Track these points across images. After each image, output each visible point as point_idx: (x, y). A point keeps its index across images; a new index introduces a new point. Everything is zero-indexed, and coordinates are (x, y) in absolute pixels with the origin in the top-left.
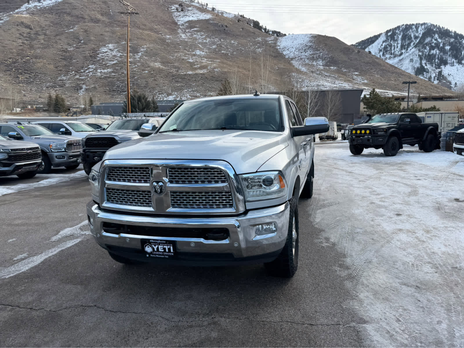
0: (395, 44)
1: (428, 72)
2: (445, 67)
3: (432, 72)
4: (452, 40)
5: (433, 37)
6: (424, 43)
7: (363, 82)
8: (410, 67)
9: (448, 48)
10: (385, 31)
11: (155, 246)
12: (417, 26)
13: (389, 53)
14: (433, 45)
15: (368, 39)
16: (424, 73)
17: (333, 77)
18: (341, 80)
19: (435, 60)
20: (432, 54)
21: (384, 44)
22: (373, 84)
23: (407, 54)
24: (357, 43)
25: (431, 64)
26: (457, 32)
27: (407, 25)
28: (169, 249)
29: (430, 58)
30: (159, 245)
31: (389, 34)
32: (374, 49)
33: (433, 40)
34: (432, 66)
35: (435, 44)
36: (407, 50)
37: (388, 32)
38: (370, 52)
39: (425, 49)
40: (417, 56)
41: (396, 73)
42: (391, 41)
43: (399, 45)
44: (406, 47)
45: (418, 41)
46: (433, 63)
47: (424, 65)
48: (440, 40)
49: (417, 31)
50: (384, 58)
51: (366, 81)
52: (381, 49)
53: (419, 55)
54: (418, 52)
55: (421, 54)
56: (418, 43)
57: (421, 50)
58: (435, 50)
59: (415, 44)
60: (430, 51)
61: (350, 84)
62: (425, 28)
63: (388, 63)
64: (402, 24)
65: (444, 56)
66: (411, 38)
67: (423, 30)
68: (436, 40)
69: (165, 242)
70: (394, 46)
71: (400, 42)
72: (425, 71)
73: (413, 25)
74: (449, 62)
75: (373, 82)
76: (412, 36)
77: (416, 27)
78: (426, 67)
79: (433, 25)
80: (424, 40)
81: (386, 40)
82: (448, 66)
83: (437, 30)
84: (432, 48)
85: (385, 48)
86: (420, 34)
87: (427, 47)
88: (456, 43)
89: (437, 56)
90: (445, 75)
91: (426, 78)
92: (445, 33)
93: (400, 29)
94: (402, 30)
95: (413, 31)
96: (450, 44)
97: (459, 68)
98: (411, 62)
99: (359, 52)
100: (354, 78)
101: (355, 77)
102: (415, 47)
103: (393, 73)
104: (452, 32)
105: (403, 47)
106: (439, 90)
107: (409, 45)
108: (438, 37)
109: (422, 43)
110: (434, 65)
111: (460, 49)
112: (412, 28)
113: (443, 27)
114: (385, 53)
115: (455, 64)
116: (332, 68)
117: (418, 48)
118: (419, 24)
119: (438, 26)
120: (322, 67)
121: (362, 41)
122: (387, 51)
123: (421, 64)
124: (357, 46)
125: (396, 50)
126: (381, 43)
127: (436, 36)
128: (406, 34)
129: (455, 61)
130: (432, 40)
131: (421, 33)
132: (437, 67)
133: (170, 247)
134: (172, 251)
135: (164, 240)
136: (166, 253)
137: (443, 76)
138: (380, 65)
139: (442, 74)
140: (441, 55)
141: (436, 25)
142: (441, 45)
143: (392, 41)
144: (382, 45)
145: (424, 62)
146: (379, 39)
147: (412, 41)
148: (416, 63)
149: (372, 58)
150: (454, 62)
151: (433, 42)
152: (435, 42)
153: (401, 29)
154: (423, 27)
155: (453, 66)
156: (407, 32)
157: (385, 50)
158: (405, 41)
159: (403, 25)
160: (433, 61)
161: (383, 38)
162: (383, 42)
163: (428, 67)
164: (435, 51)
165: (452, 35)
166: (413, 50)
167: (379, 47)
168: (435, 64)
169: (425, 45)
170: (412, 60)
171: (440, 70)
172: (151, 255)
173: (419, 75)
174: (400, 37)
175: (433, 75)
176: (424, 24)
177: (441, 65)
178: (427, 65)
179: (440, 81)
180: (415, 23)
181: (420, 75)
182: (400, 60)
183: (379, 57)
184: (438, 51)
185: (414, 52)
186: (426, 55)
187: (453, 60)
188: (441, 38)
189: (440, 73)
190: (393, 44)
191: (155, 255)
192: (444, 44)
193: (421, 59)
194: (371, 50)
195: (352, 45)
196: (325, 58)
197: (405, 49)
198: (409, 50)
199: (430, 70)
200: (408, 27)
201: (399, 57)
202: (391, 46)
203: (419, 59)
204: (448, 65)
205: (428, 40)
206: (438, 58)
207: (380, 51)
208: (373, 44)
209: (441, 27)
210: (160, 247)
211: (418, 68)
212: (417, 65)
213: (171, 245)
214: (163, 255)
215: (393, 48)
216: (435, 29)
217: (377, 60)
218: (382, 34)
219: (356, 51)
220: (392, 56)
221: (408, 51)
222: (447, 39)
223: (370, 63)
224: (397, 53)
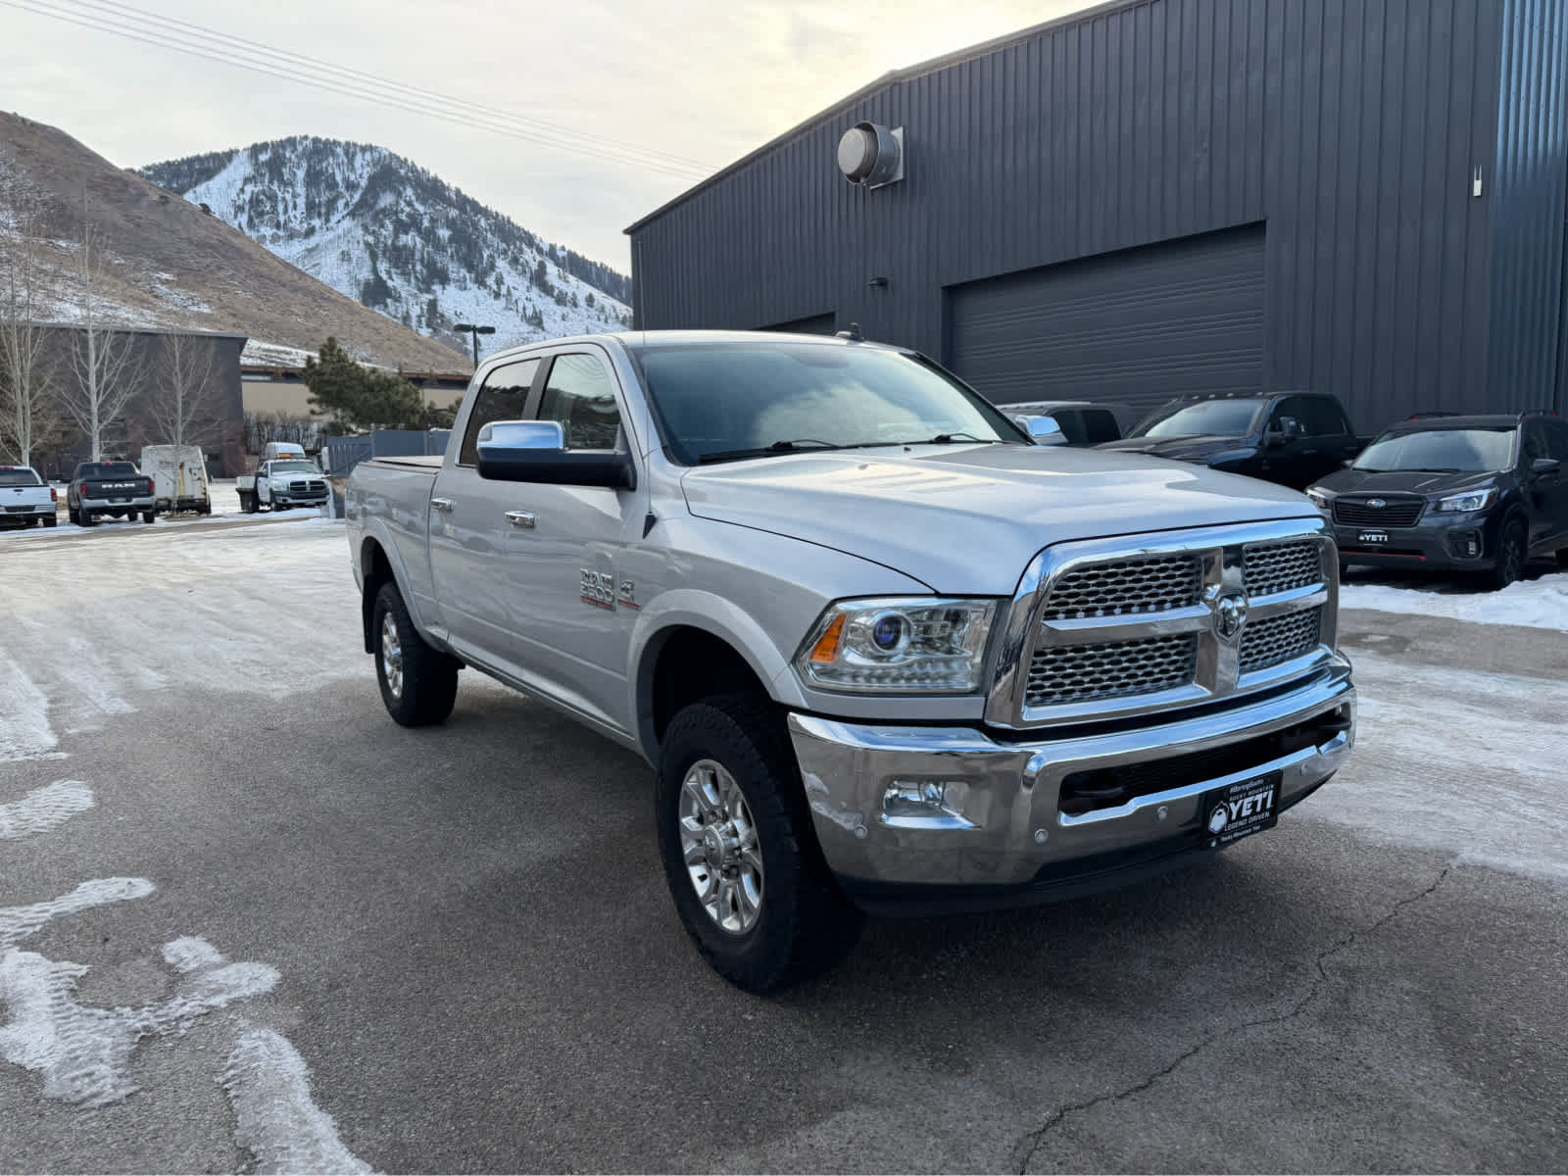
0: (288, 197)
1: (398, 299)
2: (444, 289)
3: (412, 301)
4: (453, 213)
5: (399, 195)
6: (378, 207)
7: (195, 309)
8: (345, 278)
9: (444, 233)
10: (250, 144)
12: (351, 150)
13: (271, 220)
14: (403, 217)
15: (190, 162)
16: (389, 301)
17: (72, 279)
18: (105, 294)
19: (414, 266)
20: (405, 246)
21: (249, 188)
22: (234, 321)
23: (330, 235)
24: (148, 168)
25: (405, 274)
26: (463, 193)
27: (316, 141)
29: (400, 258)
31: (263, 157)
32: (218, 195)
33: (403, 204)
34: (409, 281)
35: (409, 215)
36: (327, 220)
37: (256, 150)
38: (206, 209)
39: (382, 226)
40: (362, 245)
41: (307, 292)
42: (271, 182)
43: (301, 202)
44: (323, 210)
45: (357, 197)
46: (409, 274)
47: (385, 276)
48: (421, 209)
49: (353, 169)
50: (253, 235)
51: (205, 309)
52: (240, 202)
53: (367, 244)
54: (360, 232)
55: (371, 239)
56: (357, 204)
57: (371, 229)
58: (411, 234)
59: (351, 207)
60: (396, 237)
61: (146, 311)
62: (373, 160)
63: (268, 252)
64: (303, 135)
65: (438, 258)
66: (337, 185)
67: (368, 165)
68: (409, 204)
70: (284, 199)
71: (301, 190)
72: (390, 296)
73: (336, 143)
74: (452, 276)
75: (234, 315)
76: (339, 178)
77: (347, 153)
78: (390, 283)
79: (398, 158)
80: (376, 197)
81: (254, 177)
82: (451, 289)
83: (410, 174)
84: (401, 227)
85: (255, 202)
86: (361, 176)
87: (387, 222)
88: (464, 222)
89: (418, 256)
90: (446, 314)
91: (395, 317)
92: (432, 190)
93: (295, 149)
94: (304, 153)
95: (338, 165)
96: (451, 224)
97: (482, 299)
98: (343, 260)
99: (164, 201)
100: (157, 292)
101: (164, 289)
102: (352, 214)
103: (296, 290)
104: (448, 188)
105: (311, 207)
106: (440, 358)
107: (331, 205)
108: (413, 198)
109: (371, 207)
110: (413, 280)
111: (476, 243)
112: (333, 154)
113: (424, 171)
114: (256, 221)
115: (469, 284)
116: (63, 243)
117: (359, 220)
118: (355, 145)
119: (409, 162)
120: (18, 238)
121: (168, 163)
122: (261, 214)
123: (375, 270)
124: (149, 177)
125: (291, 213)
126: (239, 184)
127: (409, 192)
128: (318, 168)
129: (468, 275)
130: (397, 203)
131: (366, 176)
132: (422, 286)
137: (442, 316)
138: (249, 256)
139: (439, 309)
140: (428, 252)
141: (406, 160)
142: (426, 223)
143: (276, 182)
144: (242, 190)
145: (383, 266)
146: (231, 168)
147: (339, 196)
148: (360, 266)
149: (214, 227)
150: (465, 278)
151: (402, 211)
152: (408, 209)
153: (300, 148)
154: (368, 156)
155: (465, 289)
156: (320, 162)
157: (256, 209)
158: (319, 196)
159: (306, 138)
160: (410, 267)
161: (241, 168)
162: (247, 180)
163: (396, 282)
164: (409, 237)
165: (450, 198)
166: (347, 223)
167: (234, 196)
168: (416, 278)
169: (381, 216)
170: (345, 256)
171: (430, 297)
173: (373, 306)
174: (301, 174)
175: (415, 311)
176: (371, 148)
177: (433, 284)
178: (394, 276)
179: (435, 330)
180: (342, 140)
181: (377, 307)
182: (309, 251)
183: (236, 226)
184: (418, 240)
185: (350, 231)
186: (386, 245)
187: (463, 272)
188: (424, 202)
189: (433, 305)
190: (280, 195)
192: (433, 220)
193: (374, 257)
194: (205, 201)
195: (132, 171)
196: (28, 201)
197: (319, 215)
198: (332, 223)
199: (403, 294)
200: (321, 149)
201: (305, 241)
202: (273, 198)
203: (366, 256)
204: (452, 285)
205: (386, 200)
206: (422, 261)
207: (239, 209)
208: (211, 183)
209: (419, 168)
211: (367, 284)
212: (365, 274)
215: (281, 208)
216: (402, 172)
217: (237, 242)
218: (237, 151)
219: (156, 198)
220: (281, 233)
221: (330, 225)
222: (438, 207)
223: (212, 247)
224: (295, 225)
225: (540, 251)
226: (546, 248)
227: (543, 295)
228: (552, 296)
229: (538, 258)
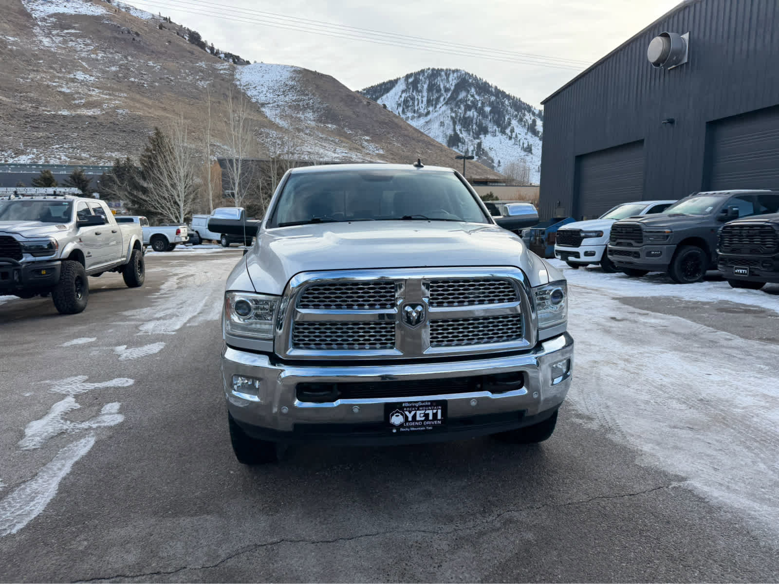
0: (420, 98)
1: (463, 143)
2: (485, 136)
3: (470, 143)
4: (493, 98)
5: (468, 92)
6: (458, 99)
7: (377, 152)
8: (441, 134)
9: (488, 109)
10: (405, 75)
11: (410, 412)
12: (448, 72)
13: (411, 109)
14: (469, 103)
15: (380, 85)
16: (460, 144)
17: (332, 141)
18: (344, 147)
19: (472, 126)
20: (469, 117)
21: (404, 95)
22: (392, 157)
23: (436, 114)
24: (364, 90)
25: (468, 131)
26: (498, 88)
27: (433, 70)
28: (435, 415)
29: (466, 123)
30: (418, 410)
31: (410, 80)
32: (390, 100)
33: (469, 96)
34: (469, 134)
35: (472, 102)
36: (435, 107)
37: (408, 77)
38: (385, 106)
39: (459, 108)
40: (450, 118)
41: (423, 141)
42: (413, 91)
43: (425, 99)
44: (434, 103)
45: (449, 95)
46: (470, 131)
47: (458, 132)
48: (477, 97)
49: (448, 81)
50: (402, 116)
51: (381, 152)
52: (400, 102)
53: (452, 117)
54: (449, 111)
55: (453, 115)
56: (449, 98)
57: (454, 109)
58: (473, 110)
59: (446, 100)
60: (465, 113)
61: (358, 154)
62: (457, 77)
63: (409, 125)
64: (427, 68)
65: (484, 122)
66: (441, 90)
67: (455, 79)
68: (473, 96)
69: (429, 404)
70: (418, 99)
71: (425, 94)
72: (461, 142)
73: (442, 70)
74: (490, 130)
75: (392, 154)
76: (442, 87)
77: (446, 74)
78: (461, 136)
79: (469, 74)
80: (458, 94)
81: (406, 90)
82: (489, 136)
83: (474, 81)
84: (468, 108)
85: (406, 101)
86: (451, 85)
87: (462, 106)
88: (498, 103)
89: (474, 121)
90: (485, 149)
91: (462, 152)
92: (483, 88)
93: (424, 75)
94: (428, 77)
95: (442, 80)
96: (491, 104)
97: (503, 140)
98: (441, 126)
99: (369, 103)
100: (363, 145)
101: (365, 144)
102: (446, 103)
103: (419, 141)
104: (491, 87)
105: (429, 102)
106: (479, 171)
107: (438, 99)
108: (475, 93)
109: (455, 99)
110: (471, 133)
111: (503, 113)
112: (440, 75)
113: (480, 79)
114: (406, 110)
115: (497, 133)
116: (330, 126)
117: (449, 106)
118: (450, 70)
119: (474, 76)
120: (313, 124)
121: (372, 87)
122: (407, 107)
123: (454, 130)
124: (364, 94)
125: (420, 105)
126: (400, 94)
127: (473, 90)
128: (433, 83)
129: (497, 129)
130: (467, 96)
131: (453, 84)
132: (475, 136)
133: (437, 412)
134: (439, 417)
135: (428, 401)
136: (428, 423)
137: (483, 150)
138: (401, 127)
139: (482, 147)
140: (479, 120)
141: (472, 75)
142: (480, 105)
143: (415, 92)
144: (401, 96)
145: (458, 128)
146: (397, 86)
147: (441, 95)
148: (448, 129)
149: (388, 115)
150: (496, 130)
151: (469, 100)
152: (471, 99)
153: (426, 74)
154: (455, 75)
155: (495, 136)
156: (434, 79)
157: (406, 104)
158: (433, 96)
159: (429, 69)
160: (471, 127)
161: (401, 86)
162: (403, 91)
163: (463, 135)
164: (471, 112)
165: (492, 91)
166: (444, 108)
167: (397, 100)
168: (473, 132)
169: (459, 103)
170: (442, 124)
171: (478, 141)
172: (402, 429)
173: (452, 146)
174: (426, 86)
175: (471, 148)
176: (457, 71)
177: (480, 134)
178: (463, 132)
179: (479, 157)
180: (444, 68)
181: (454, 147)
182: (427, 122)
183: (398, 115)
184: (475, 113)
185: (445, 111)
186: (460, 117)
187: (495, 127)
188: (479, 94)
189: (479, 145)
190: (416, 97)
191: (409, 427)
192: (483, 103)
193: (454, 123)
194: (386, 103)
195: (358, 92)
196: (318, 108)
197: (432, 105)
198: (437, 109)
199: (466, 140)
200: (435, 73)
201: (426, 118)
202: (413, 99)
203: (451, 123)
204: (489, 135)
205: (462, 95)
206: (476, 123)
207: (399, 105)
208: (388, 94)
209: (478, 78)
210: (418, 412)
211: (451, 136)
212: (450, 132)
213: (440, 407)
214: (423, 426)
215: (416, 103)
216: (470, 81)
217: (396, 120)
218: (400, 78)
219: (365, 103)
220: (415, 115)
221: (436, 110)
222: (486, 97)
223: (386, 123)
224: (422, 111)
225: (534, 114)
226: (537, 112)
227: (533, 136)
228: (538, 137)
229: (533, 118)
